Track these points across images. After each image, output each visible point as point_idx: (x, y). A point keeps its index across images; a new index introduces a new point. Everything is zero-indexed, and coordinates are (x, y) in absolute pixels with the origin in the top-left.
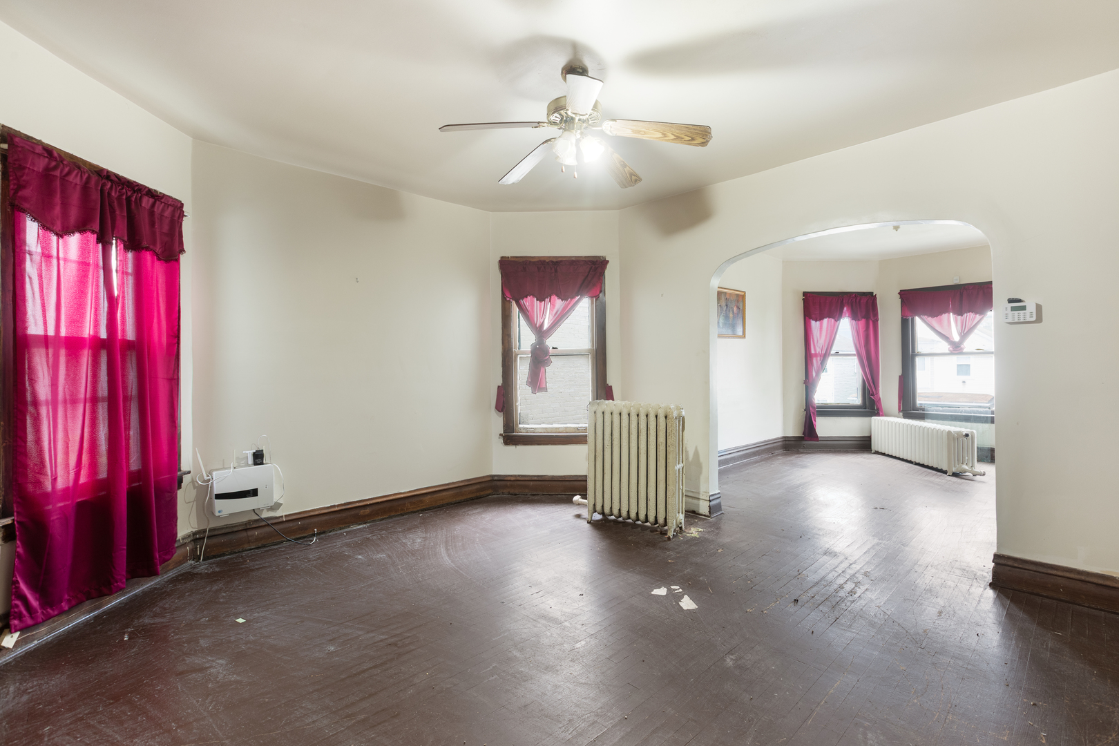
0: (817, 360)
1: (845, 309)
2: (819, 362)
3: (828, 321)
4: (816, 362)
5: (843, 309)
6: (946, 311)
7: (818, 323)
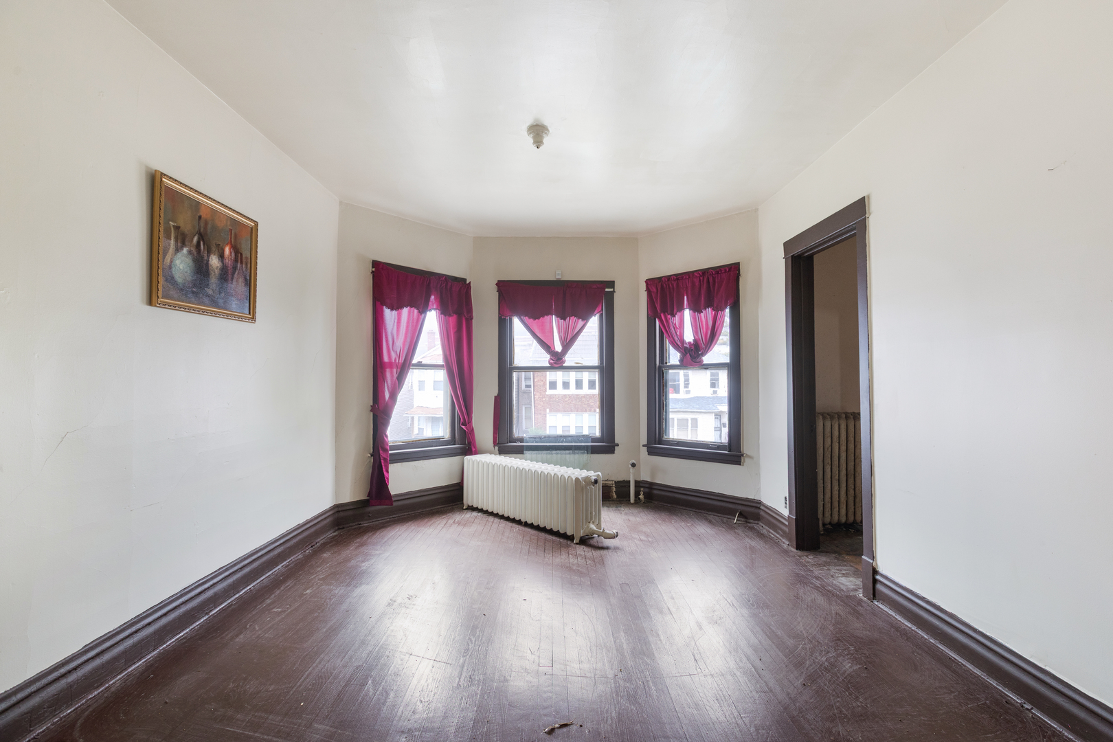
0: (392, 373)
1: (433, 297)
2: (395, 376)
3: (409, 312)
4: (390, 376)
5: (430, 297)
6: (548, 312)
7: (395, 313)
